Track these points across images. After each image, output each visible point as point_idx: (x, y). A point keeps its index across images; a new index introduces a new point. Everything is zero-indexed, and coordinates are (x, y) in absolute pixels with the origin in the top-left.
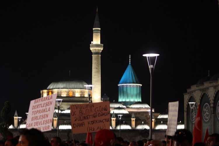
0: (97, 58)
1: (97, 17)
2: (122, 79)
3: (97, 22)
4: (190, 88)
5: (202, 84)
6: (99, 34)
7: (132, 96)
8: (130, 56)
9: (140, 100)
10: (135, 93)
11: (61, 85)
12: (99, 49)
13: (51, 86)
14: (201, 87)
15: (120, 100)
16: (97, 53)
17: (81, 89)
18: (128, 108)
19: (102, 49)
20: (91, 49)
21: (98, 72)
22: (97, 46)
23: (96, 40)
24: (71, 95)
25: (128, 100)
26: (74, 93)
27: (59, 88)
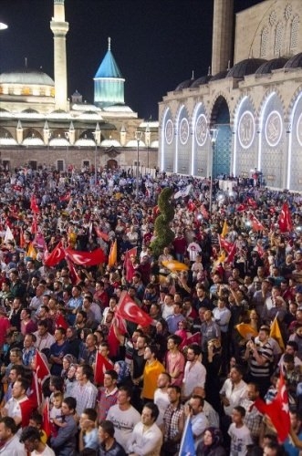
0: (61, 44)
2: (100, 71)
5: (181, 91)
6: (63, 7)
7: (111, 95)
8: (109, 39)
9: (122, 100)
12: (63, 28)
14: (179, 96)
15: (96, 100)
16: (60, 35)
17: (40, 84)
18: (103, 111)
19: (67, 29)
20: (52, 28)
21: (62, 62)
22: (60, 24)
24: (27, 92)
25: (106, 99)
26: (30, 90)
27: (10, 83)
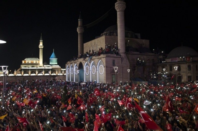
0: (41, 50)
1: (41, 36)
2: (51, 57)
3: (41, 38)
4: (67, 62)
5: (71, 61)
6: (42, 42)
7: (54, 63)
9: (57, 64)
10: (55, 61)
11: (29, 59)
13: (25, 59)
14: (71, 62)
15: (50, 64)
17: (36, 60)
18: (52, 66)
19: (43, 47)
20: (39, 47)
22: (41, 46)
23: (41, 44)
24: (32, 62)
25: (53, 64)
26: (33, 62)
